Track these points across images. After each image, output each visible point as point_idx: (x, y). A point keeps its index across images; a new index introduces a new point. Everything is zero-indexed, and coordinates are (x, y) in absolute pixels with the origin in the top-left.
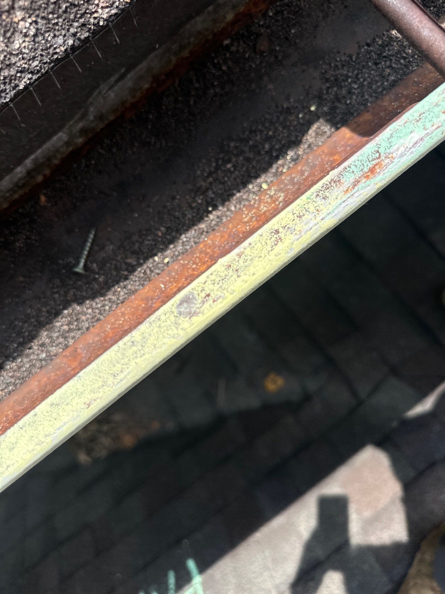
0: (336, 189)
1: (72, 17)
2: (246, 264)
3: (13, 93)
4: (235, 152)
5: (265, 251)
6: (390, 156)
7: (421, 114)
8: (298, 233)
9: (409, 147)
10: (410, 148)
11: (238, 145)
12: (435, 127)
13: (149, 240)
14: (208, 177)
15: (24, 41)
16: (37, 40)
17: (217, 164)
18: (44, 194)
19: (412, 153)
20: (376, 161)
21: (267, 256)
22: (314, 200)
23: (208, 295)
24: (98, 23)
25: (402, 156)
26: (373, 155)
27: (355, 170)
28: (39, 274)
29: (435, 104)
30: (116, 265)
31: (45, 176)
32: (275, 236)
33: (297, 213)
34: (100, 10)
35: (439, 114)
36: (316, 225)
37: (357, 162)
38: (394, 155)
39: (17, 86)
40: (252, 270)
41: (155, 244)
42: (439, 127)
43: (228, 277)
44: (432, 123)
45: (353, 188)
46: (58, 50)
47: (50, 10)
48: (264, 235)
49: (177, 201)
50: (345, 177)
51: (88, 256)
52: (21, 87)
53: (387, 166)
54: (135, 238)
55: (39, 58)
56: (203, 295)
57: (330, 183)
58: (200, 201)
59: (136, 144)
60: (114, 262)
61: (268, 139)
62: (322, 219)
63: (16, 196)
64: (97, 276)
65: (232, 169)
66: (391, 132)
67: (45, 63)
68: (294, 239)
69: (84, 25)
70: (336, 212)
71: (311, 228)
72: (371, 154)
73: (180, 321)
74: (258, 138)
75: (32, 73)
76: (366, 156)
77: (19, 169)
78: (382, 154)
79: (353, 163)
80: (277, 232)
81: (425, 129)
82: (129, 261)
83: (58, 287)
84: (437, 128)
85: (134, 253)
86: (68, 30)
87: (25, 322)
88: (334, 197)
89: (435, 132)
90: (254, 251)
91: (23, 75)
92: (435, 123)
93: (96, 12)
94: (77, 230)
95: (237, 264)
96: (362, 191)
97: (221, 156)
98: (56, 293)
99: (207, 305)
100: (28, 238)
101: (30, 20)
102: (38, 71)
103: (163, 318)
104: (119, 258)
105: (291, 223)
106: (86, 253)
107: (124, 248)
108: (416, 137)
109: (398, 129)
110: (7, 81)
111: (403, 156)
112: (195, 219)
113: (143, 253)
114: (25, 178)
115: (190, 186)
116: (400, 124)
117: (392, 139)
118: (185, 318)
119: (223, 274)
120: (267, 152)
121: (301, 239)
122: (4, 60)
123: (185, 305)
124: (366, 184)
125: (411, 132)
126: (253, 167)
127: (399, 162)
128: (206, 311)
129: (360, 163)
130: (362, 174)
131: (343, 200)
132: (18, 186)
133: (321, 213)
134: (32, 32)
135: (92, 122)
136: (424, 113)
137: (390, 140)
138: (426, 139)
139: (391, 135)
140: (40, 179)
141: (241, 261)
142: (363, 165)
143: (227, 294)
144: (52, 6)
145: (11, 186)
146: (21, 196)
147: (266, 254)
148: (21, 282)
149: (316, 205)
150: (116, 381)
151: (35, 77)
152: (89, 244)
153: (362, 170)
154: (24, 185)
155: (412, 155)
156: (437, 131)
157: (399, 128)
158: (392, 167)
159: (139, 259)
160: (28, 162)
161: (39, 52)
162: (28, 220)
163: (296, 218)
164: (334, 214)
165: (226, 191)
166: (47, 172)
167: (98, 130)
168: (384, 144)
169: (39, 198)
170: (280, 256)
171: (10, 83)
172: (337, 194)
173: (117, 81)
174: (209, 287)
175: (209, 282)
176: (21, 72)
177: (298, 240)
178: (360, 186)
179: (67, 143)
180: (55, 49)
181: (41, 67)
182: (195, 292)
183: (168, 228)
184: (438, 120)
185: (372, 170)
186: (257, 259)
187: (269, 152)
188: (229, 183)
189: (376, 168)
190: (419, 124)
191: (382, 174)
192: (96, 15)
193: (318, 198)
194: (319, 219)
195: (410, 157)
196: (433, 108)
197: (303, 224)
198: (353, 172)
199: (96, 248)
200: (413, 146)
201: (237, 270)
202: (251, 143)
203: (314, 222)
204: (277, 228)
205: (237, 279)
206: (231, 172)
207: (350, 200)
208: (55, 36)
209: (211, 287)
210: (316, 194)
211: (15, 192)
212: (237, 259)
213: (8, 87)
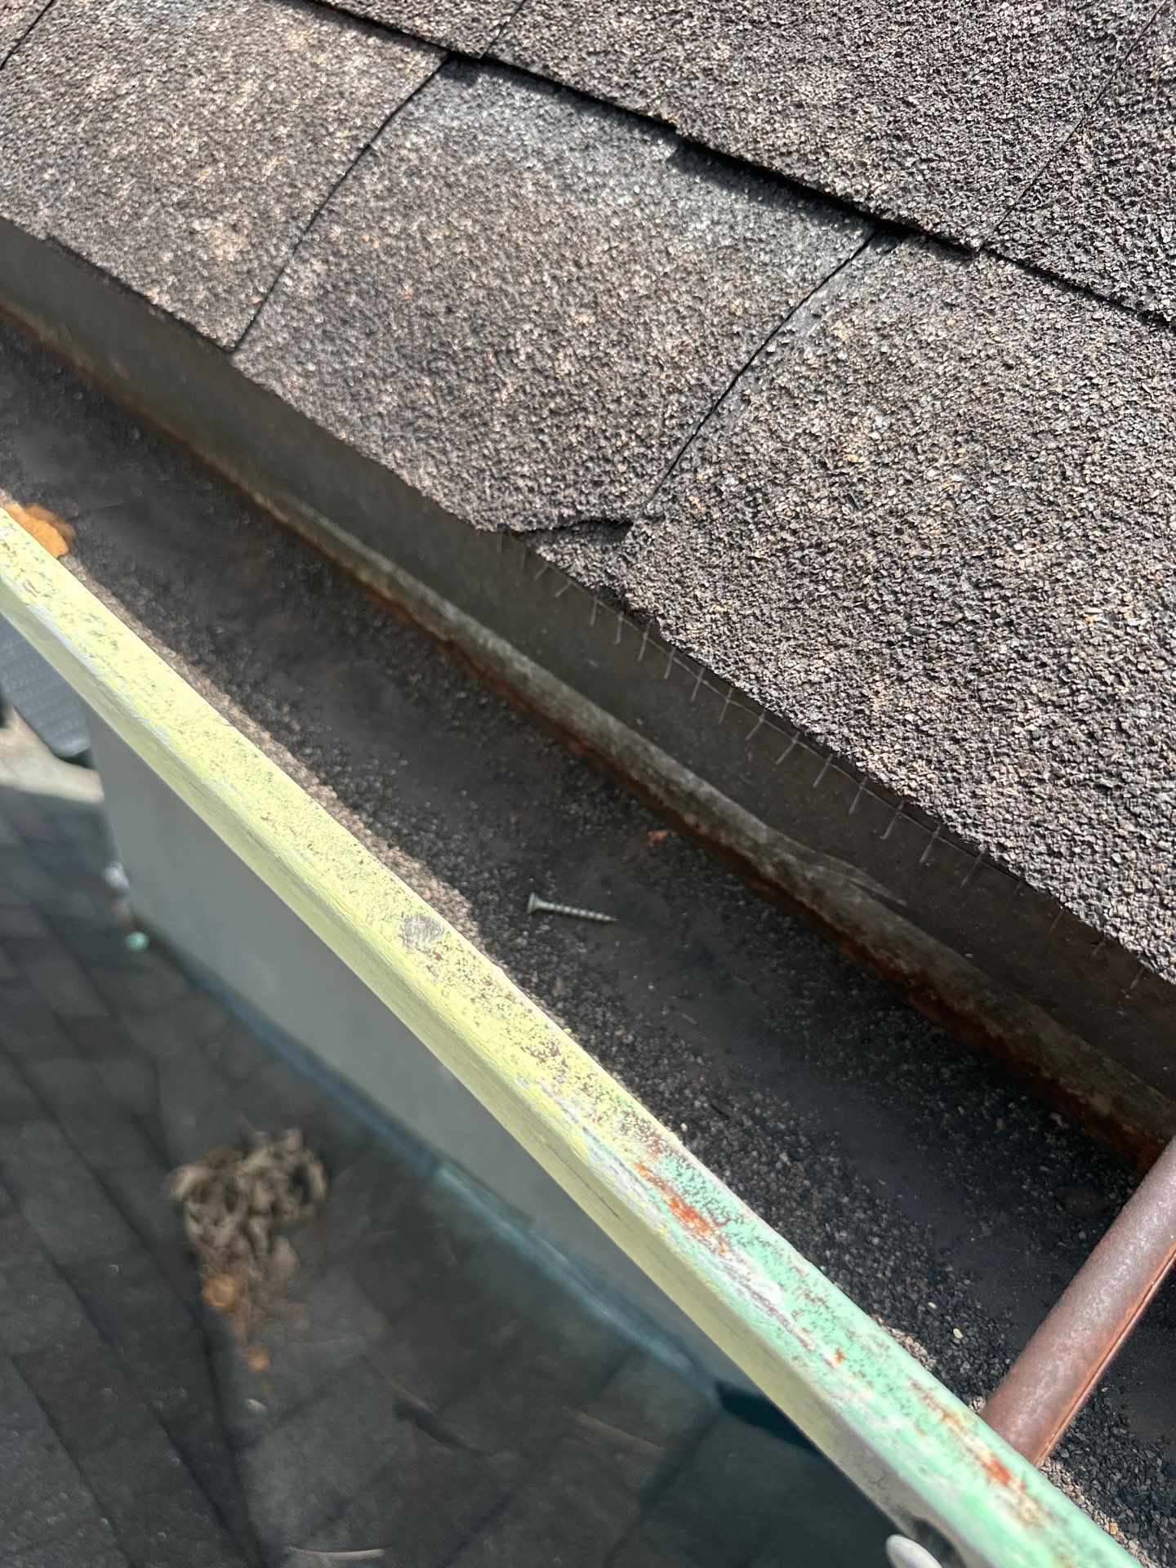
0: (643, 1146)
1: (853, 722)
2: (495, 1010)
3: (727, 676)
4: (817, 1167)
5: (518, 1037)
6: (725, 1247)
7: (824, 1303)
8: (556, 1089)
9: (750, 1283)
10: (747, 1287)
11: (836, 1172)
12: (803, 1336)
13: (604, 1015)
14: (753, 1117)
15: (799, 672)
16: (806, 686)
17: (783, 1134)
18: (669, 836)
19: (741, 1293)
20: (709, 1220)
21: (511, 1043)
22: (619, 1109)
23: (439, 958)
24: (859, 760)
25: (730, 1271)
26: (719, 1211)
27: (684, 1179)
28: (524, 845)
29: (852, 1330)
30: (549, 962)
31: (697, 826)
32: (547, 1050)
33: (592, 1083)
34: (876, 757)
35: (832, 1342)
36: (573, 1119)
37: (701, 1180)
38: (728, 1255)
39: (737, 678)
40: (486, 1020)
41: (596, 1027)
42: (805, 1346)
43: (471, 983)
44: (810, 1328)
45: (649, 1180)
46: (800, 716)
47: (851, 692)
48: (548, 1032)
49: (692, 1059)
50: (667, 1161)
51: (561, 914)
52: (737, 684)
53: (703, 1241)
54: (607, 990)
55: (782, 696)
56: (440, 949)
57: (652, 1135)
58: (697, 1104)
59: (793, 972)
60: (555, 959)
61: (862, 1238)
62: (585, 1129)
63: (652, 787)
64: (525, 933)
65: (779, 1165)
66: (772, 1242)
67: (778, 704)
68: (544, 1083)
69: (848, 741)
70: (601, 1153)
71: (566, 1111)
72: (721, 1205)
73: (395, 922)
74: (860, 1215)
75: (760, 693)
76: (715, 1195)
77: (691, 776)
78: (724, 1229)
79: (697, 1172)
80: (555, 1053)
81: (795, 1314)
82: (559, 983)
83: (502, 875)
84: (802, 1341)
85: (577, 992)
86: (834, 722)
87: (437, 834)
88: (628, 1146)
89: (792, 1339)
90: (518, 1019)
91: (754, 682)
92: (813, 1336)
93: (873, 753)
94: (609, 893)
95: (495, 994)
96: (646, 1197)
97: (803, 1139)
98: (491, 874)
99: (423, 957)
100: (586, 821)
101: (827, 671)
102: (765, 699)
103: (401, 896)
104: (564, 967)
105: (573, 1073)
106: (567, 909)
107: (585, 973)
108: (774, 1296)
109: (781, 1255)
110: (740, 665)
111: (729, 1273)
112: (658, 1097)
113: (576, 1006)
114: (683, 791)
115: (726, 1083)
116: (792, 1259)
117: (758, 1246)
118: (401, 928)
119: (474, 976)
120: (830, 1237)
121: (546, 1096)
122: (766, 654)
123: (422, 925)
124: (661, 1204)
125: (782, 1286)
126: (791, 1211)
127: (717, 1268)
128: (411, 957)
129: (698, 1187)
130: (680, 1193)
131: (624, 1162)
132: (667, 783)
133: (595, 1125)
134: (814, 678)
135: (805, 879)
136: (827, 1308)
137: (755, 1242)
138: (774, 1320)
139: (766, 1244)
140: (690, 819)
141: (500, 1001)
142: (697, 1193)
143: (441, 986)
144: (857, 693)
145: (664, 773)
146: (655, 796)
147: (515, 1040)
148: (508, 821)
149: (609, 1113)
150: (301, 848)
151: (756, 697)
152: (583, 913)
153: (686, 1192)
154: (670, 793)
155: (736, 1295)
156: (797, 1343)
157: (785, 1258)
158: (703, 1255)
159: (565, 1000)
160: (706, 789)
161: (791, 694)
162: (619, 816)
163: (583, 1081)
164: (596, 1149)
165: (729, 1156)
166: (704, 829)
167: (798, 897)
168: (745, 1231)
169: (660, 828)
170: (512, 1063)
171: (738, 669)
172: (635, 1149)
173: (880, 898)
174: (453, 957)
175: (461, 956)
176: (757, 678)
177: (544, 1090)
178: (656, 1192)
179: (756, 847)
180: (802, 712)
181: (771, 701)
182: (444, 936)
183: (632, 1047)
184: (820, 1342)
185: (689, 1213)
186: (506, 1026)
187: (830, 1242)
188: (746, 1162)
189: (696, 1221)
190: (802, 1301)
191: (686, 1233)
192: (867, 752)
193: (622, 1116)
194: (586, 1123)
195: (731, 1290)
196: (843, 1327)
197: (573, 1095)
198: (680, 1175)
199: (579, 927)
200: (754, 1293)
201: (483, 996)
202: (845, 1200)
203: (579, 1115)
204: (561, 1051)
205: (468, 998)
206: (771, 1164)
207: (625, 1177)
208: (820, 708)
209: (454, 960)
210: (629, 1110)
211: (657, 782)
212: (503, 994)
213: (733, 667)
